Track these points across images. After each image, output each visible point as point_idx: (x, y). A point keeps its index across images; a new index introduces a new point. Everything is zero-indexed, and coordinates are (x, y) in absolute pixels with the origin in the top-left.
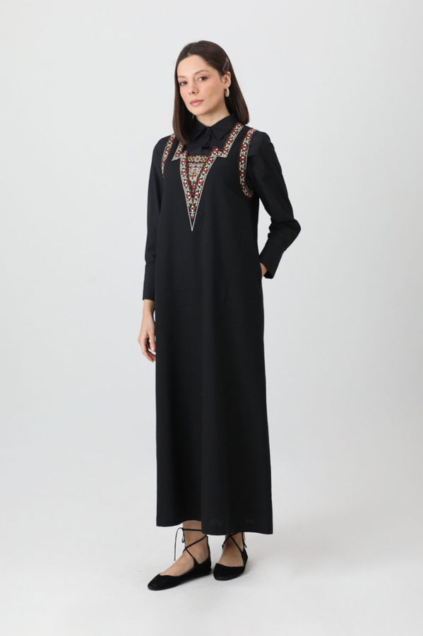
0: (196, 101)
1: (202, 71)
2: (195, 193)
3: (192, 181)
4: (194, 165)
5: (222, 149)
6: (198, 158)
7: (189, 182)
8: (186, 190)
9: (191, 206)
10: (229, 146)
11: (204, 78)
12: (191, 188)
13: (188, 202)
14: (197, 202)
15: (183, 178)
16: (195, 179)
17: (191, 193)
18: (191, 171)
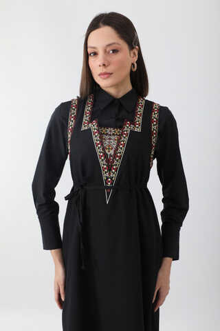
0: (105, 74)
1: (114, 43)
2: (112, 166)
3: (109, 154)
4: (107, 137)
5: (133, 122)
6: (110, 130)
7: (105, 155)
8: (103, 163)
9: (107, 178)
10: (139, 119)
11: (115, 51)
12: (108, 161)
13: (105, 175)
14: (114, 175)
15: (99, 151)
16: (112, 152)
17: (108, 166)
18: (106, 143)
